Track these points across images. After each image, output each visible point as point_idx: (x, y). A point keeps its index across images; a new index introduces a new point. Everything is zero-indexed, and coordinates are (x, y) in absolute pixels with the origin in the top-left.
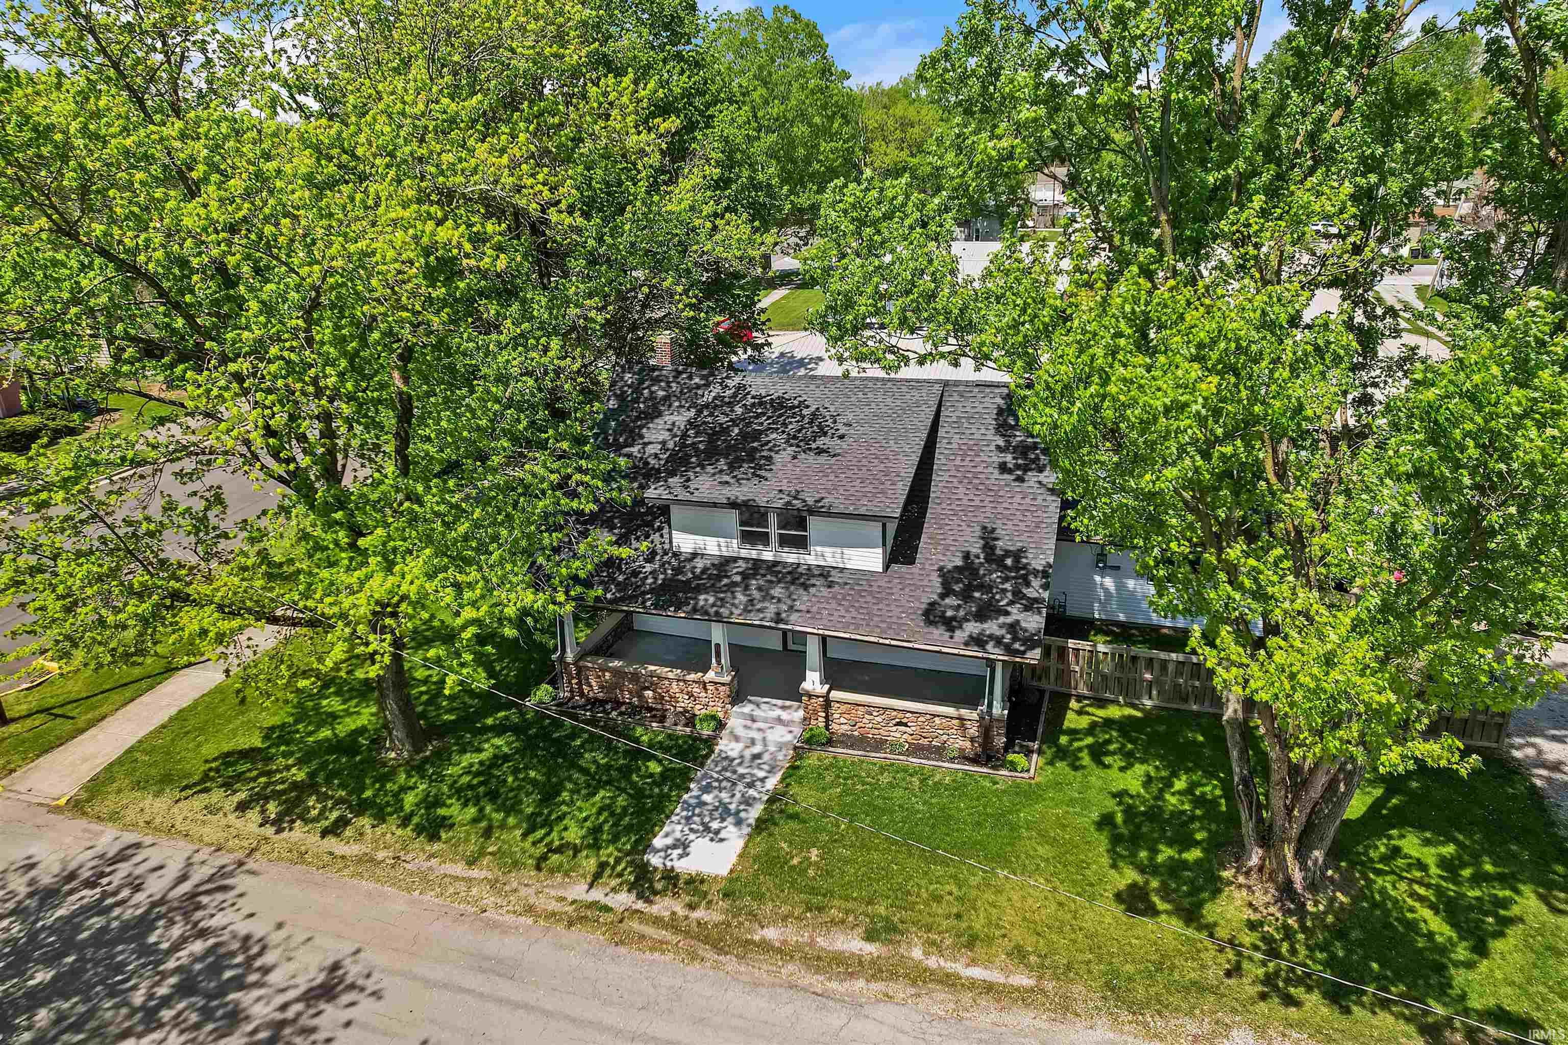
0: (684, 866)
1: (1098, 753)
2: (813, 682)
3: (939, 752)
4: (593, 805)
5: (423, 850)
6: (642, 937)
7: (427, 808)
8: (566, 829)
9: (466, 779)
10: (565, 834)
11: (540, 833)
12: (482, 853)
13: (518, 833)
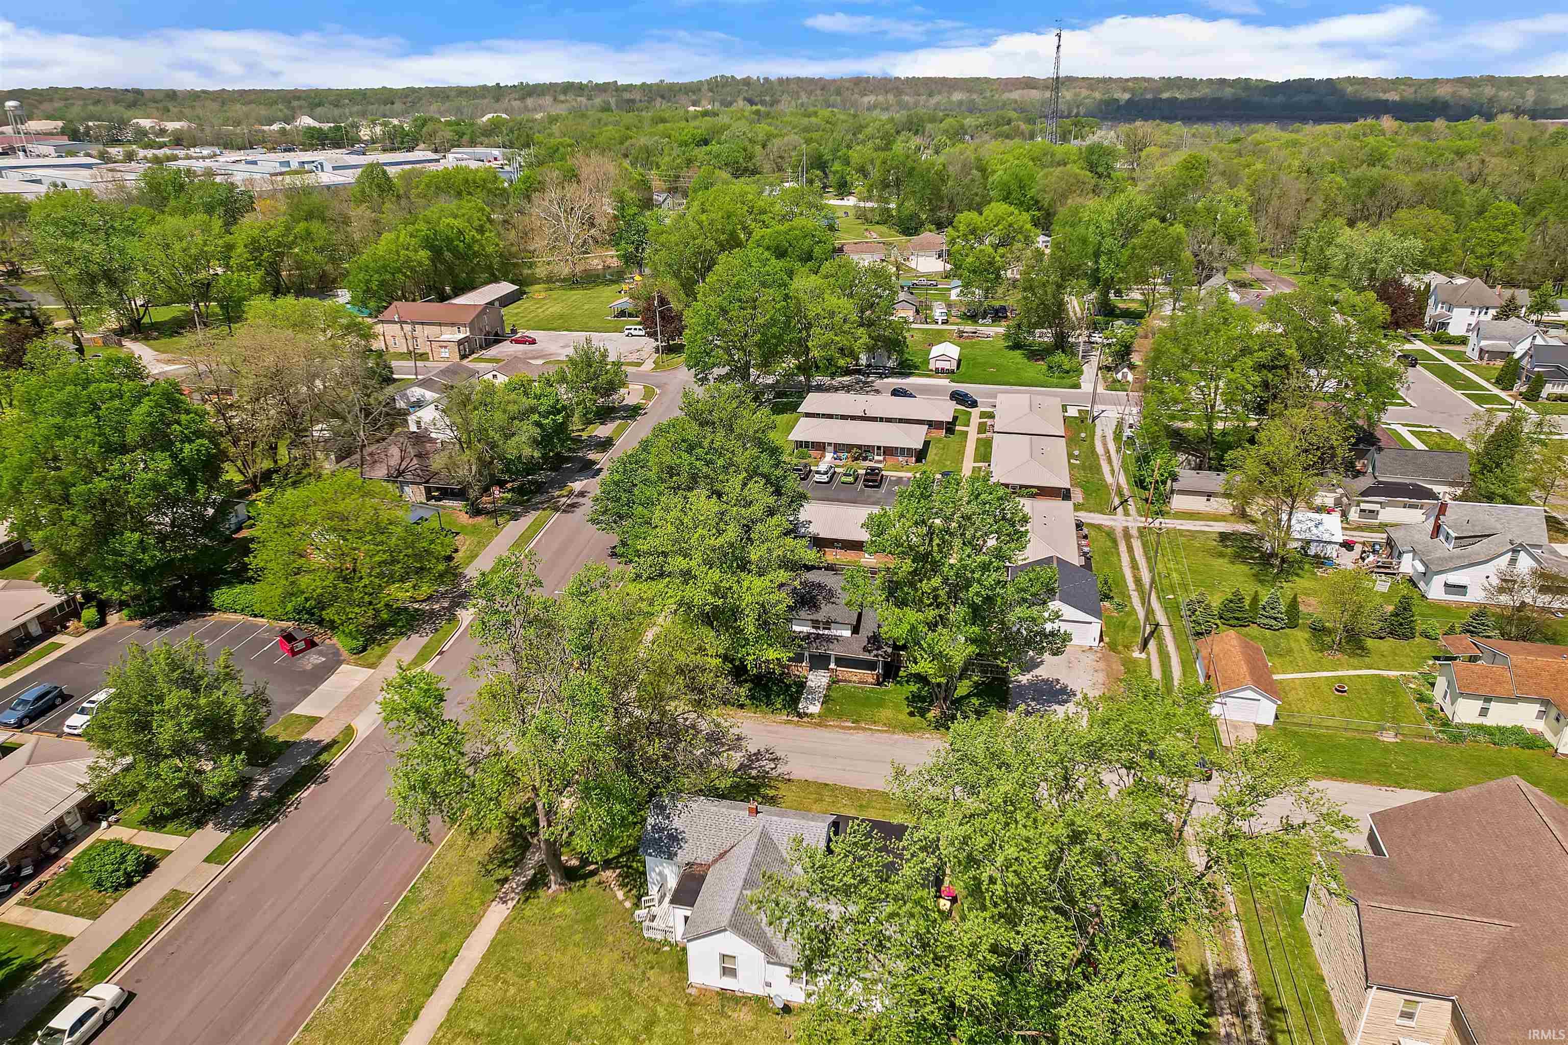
0: (809, 711)
1: (907, 682)
2: (832, 666)
3: (866, 683)
4: (783, 698)
6: (801, 728)
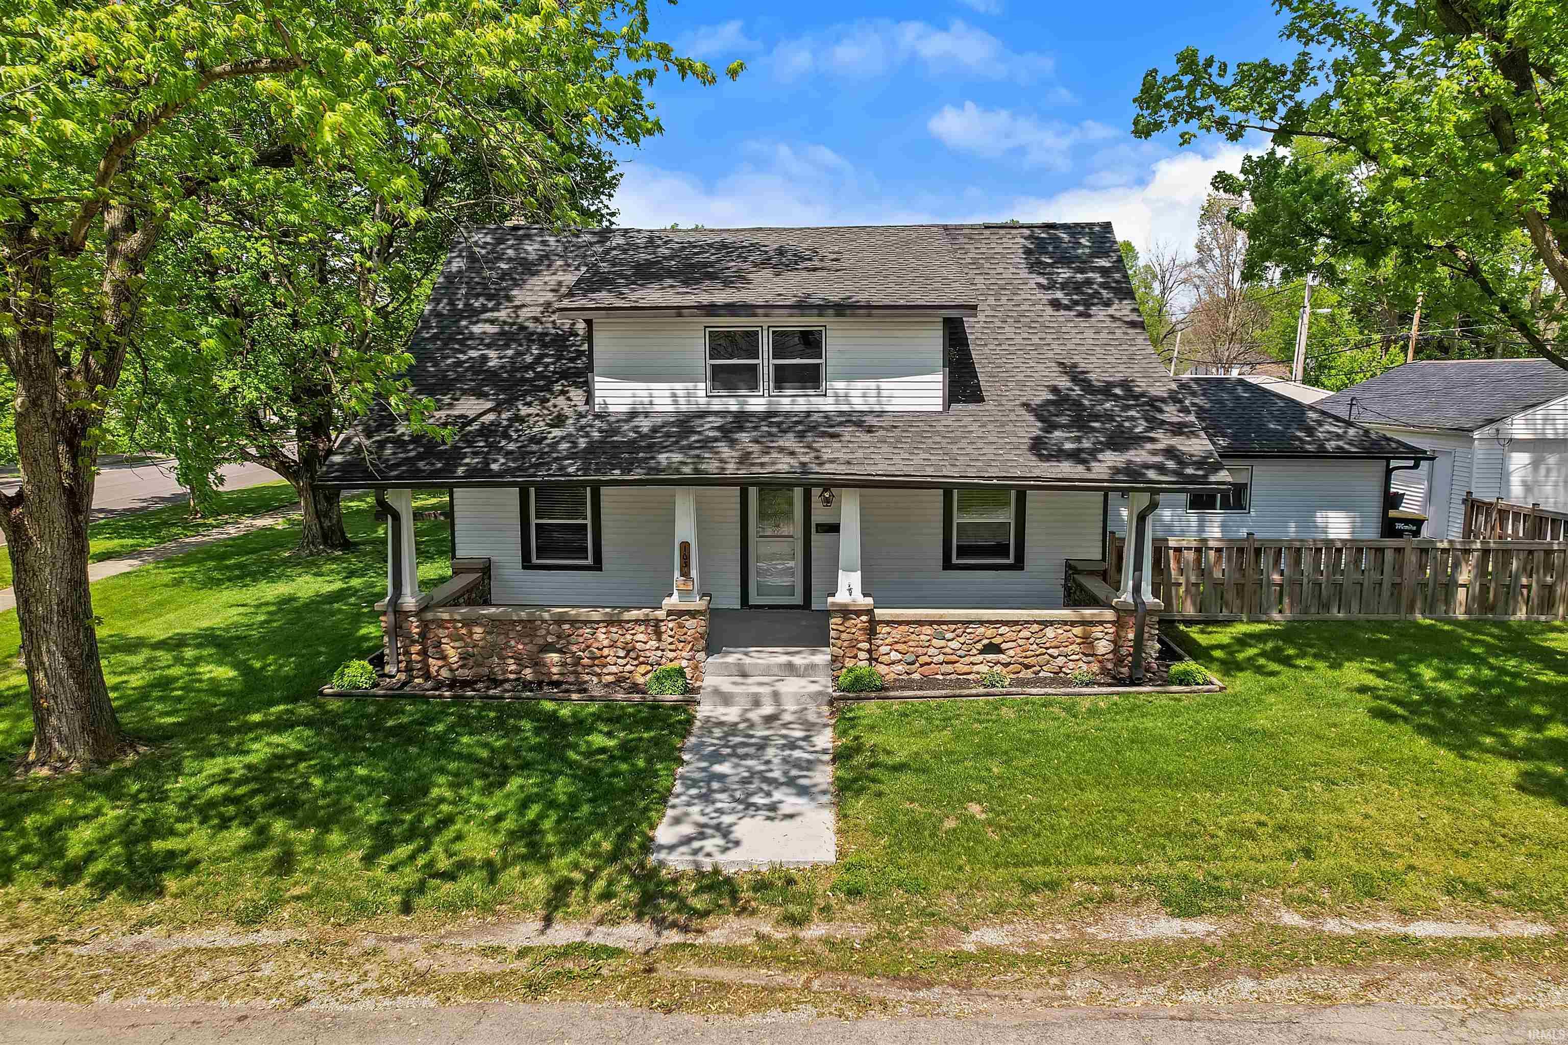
0: (738, 861)
4: (508, 796)
5: (121, 916)
6: (722, 986)
7: (127, 844)
8: (459, 837)
9: (218, 791)
10: (457, 846)
11: (403, 851)
12: (276, 900)
13: (355, 856)
